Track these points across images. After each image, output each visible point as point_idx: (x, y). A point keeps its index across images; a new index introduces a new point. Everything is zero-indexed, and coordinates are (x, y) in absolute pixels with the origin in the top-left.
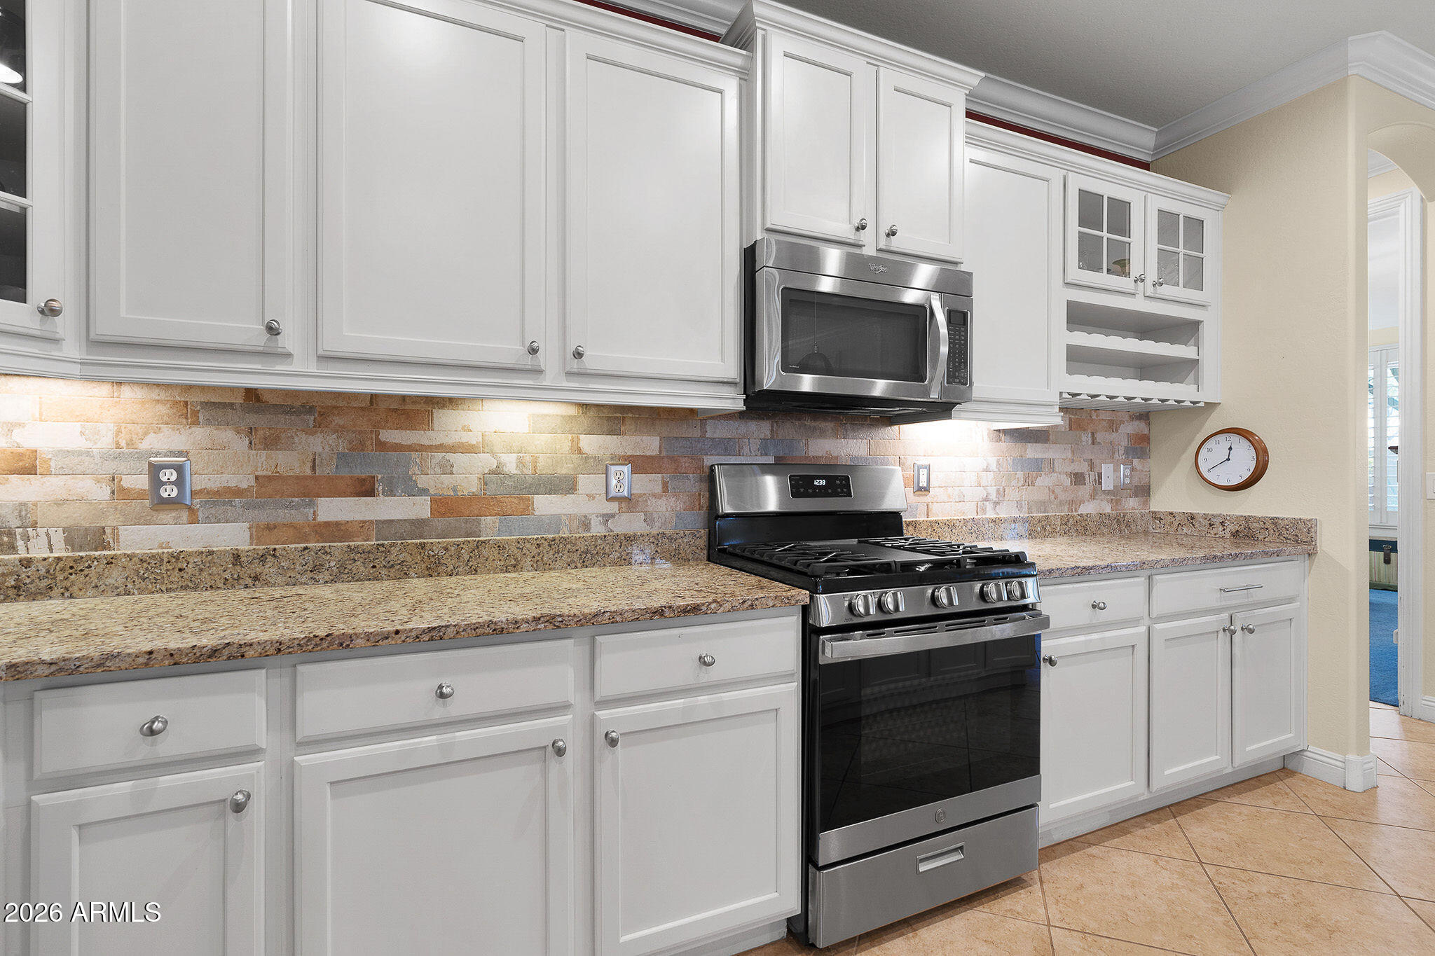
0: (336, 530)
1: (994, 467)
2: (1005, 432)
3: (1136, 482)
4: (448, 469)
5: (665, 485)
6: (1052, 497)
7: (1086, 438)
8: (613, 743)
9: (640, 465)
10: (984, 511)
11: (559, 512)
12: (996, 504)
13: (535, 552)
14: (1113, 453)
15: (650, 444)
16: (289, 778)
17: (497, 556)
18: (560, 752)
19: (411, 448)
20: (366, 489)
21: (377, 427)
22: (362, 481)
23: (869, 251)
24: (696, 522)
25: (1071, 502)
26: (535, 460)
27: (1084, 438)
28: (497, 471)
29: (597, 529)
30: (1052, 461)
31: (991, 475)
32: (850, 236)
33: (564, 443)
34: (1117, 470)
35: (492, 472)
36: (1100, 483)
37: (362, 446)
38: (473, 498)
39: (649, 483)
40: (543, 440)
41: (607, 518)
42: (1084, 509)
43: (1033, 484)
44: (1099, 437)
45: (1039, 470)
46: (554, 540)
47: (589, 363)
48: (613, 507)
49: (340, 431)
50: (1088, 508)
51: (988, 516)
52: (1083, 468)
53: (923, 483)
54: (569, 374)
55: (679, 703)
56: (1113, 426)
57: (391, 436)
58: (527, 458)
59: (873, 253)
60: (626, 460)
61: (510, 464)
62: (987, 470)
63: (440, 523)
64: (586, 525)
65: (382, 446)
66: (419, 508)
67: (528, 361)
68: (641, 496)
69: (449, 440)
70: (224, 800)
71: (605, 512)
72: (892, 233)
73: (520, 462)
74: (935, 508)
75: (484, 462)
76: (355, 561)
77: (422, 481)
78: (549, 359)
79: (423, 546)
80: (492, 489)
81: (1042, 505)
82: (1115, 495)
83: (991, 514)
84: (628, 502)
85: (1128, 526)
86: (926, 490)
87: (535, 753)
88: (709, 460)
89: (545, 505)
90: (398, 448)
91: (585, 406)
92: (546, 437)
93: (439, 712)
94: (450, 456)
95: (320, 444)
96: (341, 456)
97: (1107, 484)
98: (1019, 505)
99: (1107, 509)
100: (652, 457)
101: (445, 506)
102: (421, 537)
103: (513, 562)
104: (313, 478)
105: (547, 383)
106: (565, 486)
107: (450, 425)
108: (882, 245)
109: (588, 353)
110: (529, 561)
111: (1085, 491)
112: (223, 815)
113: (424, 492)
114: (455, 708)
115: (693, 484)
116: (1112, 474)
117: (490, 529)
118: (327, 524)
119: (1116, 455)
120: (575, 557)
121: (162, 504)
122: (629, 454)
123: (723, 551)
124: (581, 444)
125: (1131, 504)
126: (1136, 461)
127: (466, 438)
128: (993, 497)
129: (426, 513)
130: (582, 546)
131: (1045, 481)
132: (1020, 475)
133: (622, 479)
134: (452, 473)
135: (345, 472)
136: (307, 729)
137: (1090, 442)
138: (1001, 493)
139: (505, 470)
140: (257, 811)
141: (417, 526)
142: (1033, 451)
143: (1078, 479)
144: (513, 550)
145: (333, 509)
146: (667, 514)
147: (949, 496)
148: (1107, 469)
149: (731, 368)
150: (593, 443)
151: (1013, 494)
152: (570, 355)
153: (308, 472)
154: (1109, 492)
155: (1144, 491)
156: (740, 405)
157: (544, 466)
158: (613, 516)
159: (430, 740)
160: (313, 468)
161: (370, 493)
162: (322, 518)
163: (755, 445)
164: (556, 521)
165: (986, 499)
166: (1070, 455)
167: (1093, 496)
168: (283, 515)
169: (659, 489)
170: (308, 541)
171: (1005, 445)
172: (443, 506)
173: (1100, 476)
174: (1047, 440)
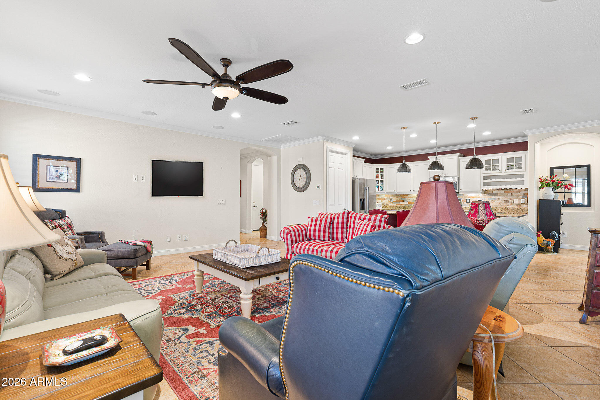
0: (401, 204)
4: (409, 200)
6: (499, 204)
7: (509, 194)
14: (518, 197)
25: (504, 206)
30: (499, 199)
34: (519, 200)
37: (403, 198)
38: (411, 202)
42: (508, 207)
44: (513, 194)
45: (495, 200)
47: (415, 191)
49: (401, 197)
52: (509, 200)
53: (468, 201)
56: (518, 192)
63: (408, 204)
66: (407, 203)
81: (496, 206)
82: (519, 204)
85: (521, 210)
95: (400, 198)
99: (516, 207)
105: (412, 193)
111: (509, 203)
121: (391, 202)
125: (523, 206)
131: (497, 202)
137: (511, 195)
142: (494, 197)
145: (401, 203)
148: (516, 200)
152: (413, 190)
154: (516, 204)
155: (526, 204)
166: (504, 197)
167: (511, 204)
168: (398, 203)
171: (486, 196)
172: (409, 203)
173: (514, 201)
174: (498, 195)
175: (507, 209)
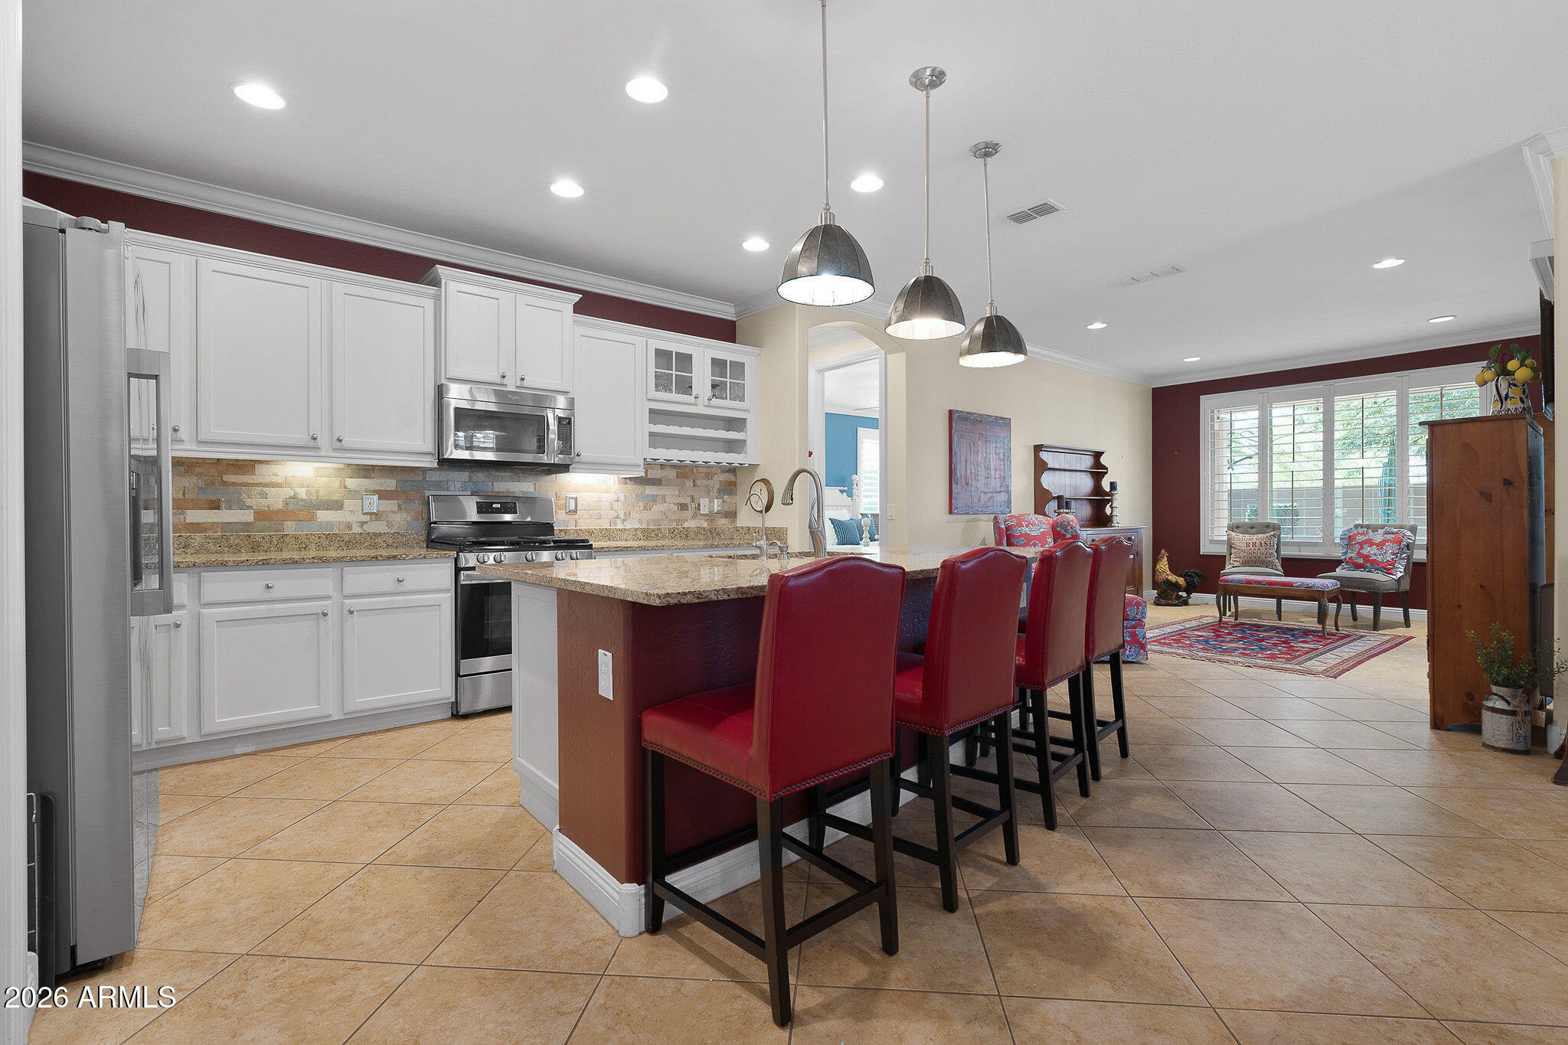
0: (198, 527)
1: (622, 498)
2: (630, 479)
3: (726, 508)
4: (265, 496)
5: (399, 506)
6: (664, 517)
7: (689, 483)
8: (352, 613)
9: (383, 495)
10: (616, 524)
11: (332, 520)
12: (624, 521)
13: (317, 540)
14: (709, 492)
15: (390, 484)
16: (198, 620)
17: (294, 542)
18: (325, 615)
19: (242, 485)
20: (215, 506)
21: (221, 474)
22: (213, 502)
23: (511, 388)
24: (420, 527)
25: (678, 520)
26: (318, 492)
27: (687, 483)
28: (294, 497)
29: (356, 529)
30: (663, 497)
31: (620, 504)
32: (498, 380)
33: (336, 483)
34: (711, 502)
35: (291, 498)
36: (699, 510)
37: (213, 483)
38: (279, 511)
39: (390, 505)
40: (322, 481)
41: (363, 524)
42: (686, 525)
43: (650, 509)
44: (698, 482)
45: (655, 501)
46: (329, 534)
47: (346, 444)
48: (367, 518)
49: (199, 475)
50: (691, 524)
51: (618, 527)
52: (688, 500)
53: (572, 507)
54: (335, 449)
55: (387, 599)
56: (709, 476)
57: (228, 478)
58: (313, 490)
59: (513, 389)
60: (375, 492)
61: (302, 494)
62: (617, 501)
63: (259, 524)
64: (349, 526)
65: (225, 483)
66: (248, 516)
67: (312, 443)
68: (384, 512)
69: (267, 480)
70: (169, 625)
71: (361, 520)
72: (523, 379)
73: (308, 493)
74: (580, 522)
75: (287, 492)
76: (209, 543)
77: (249, 502)
78: (324, 441)
79: (249, 536)
80: (291, 507)
81: (656, 521)
82: (711, 516)
83: (620, 526)
84: (376, 516)
85: (718, 534)
86: (575, 511)
87: (314, 616)
88: (427, 493)
89: (323, 516)
90: (233, 484)
91: (349, 465)
92: (325, 479)
93: (266, 596)
94: (265, 489)
95: (188, 482)
96: (200, 489)
97: (704, 510)
98: (640, 521)
99: (705, 525)
100: (392, 491)
101: (262, 515)
102: (248, 532)
103: (304, 546)
104: (183, 500)
105: (323, 454)
106: (338, 506)
107: (264, 474)
108: (518, 384)
109: (345, 439)
110: (313, 546)
111: (689, 513)
112: (169, 631)
113: (250, 508)
114: (274, 594)
115: (417, 506)
116: (710, 504)
117: (290, 527)
118: (192, 524)
119: (711, 493)
120: (342, 544)
122: (377, 489)
123: (432, 541)
124: (346, 483)
125: (723, 522)
126: (726, 497)
127: (274, 479)
128: (622, 516)
129: (251, 519)
130: (346, 538)
131: (659, 508)
132: (641, 504)
133: (374, 503)
134: (266, 498)
135: (202, 496)
136: (206, 599)
137: (692, 485)
138: (628, 515)
139: (299, 497)
140: (184, 629)
141: (246, 526)
142: (650, 490)
143: (683, 507)
144: (304, 539)
145: (195, 516)
146: (401, 522)
147: (591, 516)
148: (704, 502)
149: (429, 446)
150: (352, 483)
151: (636, 515)
152: (335, 440)
153: (181, 496)
154: (705, 515)
155: (732, 515)
156: (435, 465)
157: (323, 494)
158: (366, 523)
159: (262, 607)
160: (184, 494)
161: (218, 508)
162: (188, 521)
163: (458, 485)
164: (330, 524)
165: (617, 518)
166: (677, 493)
167: (694, 517)
169: (396, 508)
170: (181, 532)
171: (630, 486)
172: (261, 515)
173: (699, 505)
174: (660, 484)
175: (686, 534)
